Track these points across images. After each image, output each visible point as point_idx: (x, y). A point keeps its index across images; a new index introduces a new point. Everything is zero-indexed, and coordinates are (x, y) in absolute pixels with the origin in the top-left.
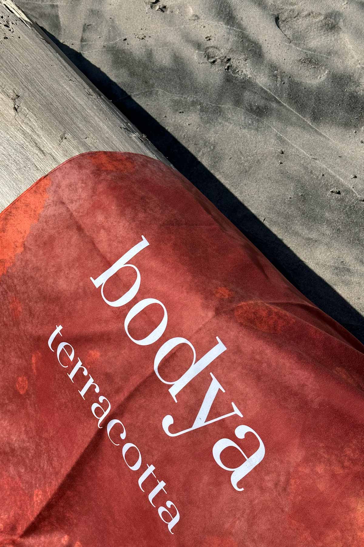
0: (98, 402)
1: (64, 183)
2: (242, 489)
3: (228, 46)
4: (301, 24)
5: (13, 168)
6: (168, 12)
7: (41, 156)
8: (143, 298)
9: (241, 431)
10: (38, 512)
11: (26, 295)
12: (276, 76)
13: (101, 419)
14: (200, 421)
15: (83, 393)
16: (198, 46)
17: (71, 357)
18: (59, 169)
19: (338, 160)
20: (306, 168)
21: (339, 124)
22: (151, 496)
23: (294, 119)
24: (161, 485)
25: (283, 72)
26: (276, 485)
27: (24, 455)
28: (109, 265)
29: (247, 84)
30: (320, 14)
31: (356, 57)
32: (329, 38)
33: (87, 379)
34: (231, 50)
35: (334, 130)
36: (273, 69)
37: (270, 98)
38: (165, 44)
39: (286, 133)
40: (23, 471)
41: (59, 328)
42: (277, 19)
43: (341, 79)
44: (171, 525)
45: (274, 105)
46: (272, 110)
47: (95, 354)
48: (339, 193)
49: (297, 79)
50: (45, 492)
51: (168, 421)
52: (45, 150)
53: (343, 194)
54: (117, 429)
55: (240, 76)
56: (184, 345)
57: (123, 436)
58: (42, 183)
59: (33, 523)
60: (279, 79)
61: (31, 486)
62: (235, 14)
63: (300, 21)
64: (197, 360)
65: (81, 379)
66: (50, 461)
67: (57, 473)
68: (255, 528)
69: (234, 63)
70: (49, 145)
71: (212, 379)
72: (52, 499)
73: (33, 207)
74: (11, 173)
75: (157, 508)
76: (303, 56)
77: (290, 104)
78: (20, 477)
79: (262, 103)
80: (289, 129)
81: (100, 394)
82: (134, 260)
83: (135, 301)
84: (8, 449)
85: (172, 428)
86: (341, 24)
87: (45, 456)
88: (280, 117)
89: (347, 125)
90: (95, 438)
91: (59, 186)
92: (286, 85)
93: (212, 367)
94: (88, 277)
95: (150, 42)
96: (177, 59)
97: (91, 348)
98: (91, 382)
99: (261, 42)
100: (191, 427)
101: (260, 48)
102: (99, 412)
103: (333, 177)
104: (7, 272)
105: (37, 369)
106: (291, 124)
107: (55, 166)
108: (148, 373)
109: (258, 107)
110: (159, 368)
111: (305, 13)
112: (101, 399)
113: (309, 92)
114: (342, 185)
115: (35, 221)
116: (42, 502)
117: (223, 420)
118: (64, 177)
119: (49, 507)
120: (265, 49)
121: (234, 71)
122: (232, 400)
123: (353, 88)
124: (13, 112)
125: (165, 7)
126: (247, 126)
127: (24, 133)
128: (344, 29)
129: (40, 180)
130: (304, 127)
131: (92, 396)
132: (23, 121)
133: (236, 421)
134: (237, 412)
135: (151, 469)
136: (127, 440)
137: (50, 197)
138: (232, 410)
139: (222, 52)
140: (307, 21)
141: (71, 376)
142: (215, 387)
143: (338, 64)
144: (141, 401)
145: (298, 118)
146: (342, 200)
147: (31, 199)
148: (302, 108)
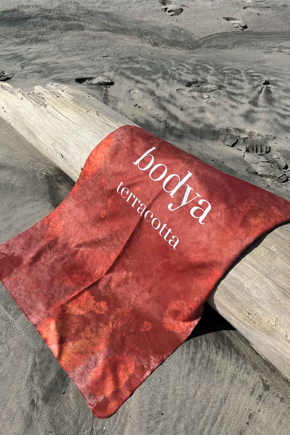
0: (140, 207)
1: (119, 135)
2: (204, 223)
3: (165, 117)
4: (191, 111)
5: (99, 133)
6: (141, 108)
7: (110, 128)
8: (155, 165)
9: (200, 202)
10: (114, 261)
11: (106, 175)
12: (184, 125)
13: (142, 213)
14: (184, 203)
15: (133, 206)
16: (154, 117)
17: (128, 193)
18: (117, 130)
19: (212, 150)
20: (200, 153)
21: (210, 140)
22: (165, 237)
23: (193, 138)
24: (170, 230)
25: (186, 124)
26: (217, 218)
27: (105, 241)
28: (140, 157)
29: (174, 128)
30: (197, 107)
31: (213, 120)
32: (202, 115)
33: (135, 198)
34: (166, 118)
35: (208, 141)
36: (183, 123)
37: (183, 132)
38: (142, 117)
39: (190, 142)
40: (105, 248)
41: (121, 184)
42: (182, 109)
43: (209, 125)
44: (174, 246)
45: (185, 134)
46: (184, 136)
47: (138, 189)
48: (214, 160)
49: (192, 126)
50: (116, 252)
51: (170, 205)
52: (111, 125)
53: (215, 161)
54: (149, 214)
55: (171, 126)
56: (175, 176)
57: (152, 216)
58: (111, 135)
59: (111, 267)
60: (185, 126)
61: (109, 252)
62: (166, 108)
63: (190, 110)
64: (181, 181)
65: (132, 200)
66: (118, 240)
67: (122, 243)
68: (210, 236)
69: (168, 122)
70: (112, 124)
71: (187, 187)
72: (120, 254)
73: (108, 144)
74: (98, 135)
75: (168, 241)
76: (193, 119)
77: (191, 134)
78: (104, 250)
79: (180, 134)
80: (192, 141)
81: (141, 203)
82: (151, 153)
83: (152, 167)
84: (97, 241)
85: (172, 208)
86: (205, 110)
87: (115, 239)
88: (188, 138)
89: (213, 140)
90: (139, 221)
91: (117, 135)
92: (189, 128)
93: (187, 182)
94: (132, 162)
95: (136, 116)
96: (147, 121)
97: (136, 187)
98: (137, 199)
99: (177, 115)
100: (180, 205)
101: (177, 117)
102: (140, 211)
103: (211, 156)
104: (98, 168)
105: (111, 204)
106: (192, 140)
107: (115, 130)
108: (161, 190)
109: (179, 135)
110: (165, 187)
111: (192, 107)
112: (141, 205)
113: (197, 130)
114: (215, 158)
115: (109, 148)
116: (115, 257)
117: (193, 200)
118: (119, 133)
119: (118, 258)
120: (179, 117)
121: (168, 125)
122: (196, 192)
123: (213, 129)
124: (97, 116)
125: (140, 106)
126: (176, 141)
127: (102, 121)
128: (207, 111)
129: (110, 134)
130: (197, 141)
131: (137, 205)
132: (101, 118)
133: (198, 199)
134: (198, 195)
135: (165, 225)
136: (154, 217)
137: (114, 139)
138: (197, 195)
139: (163, 119)
140: (192, 110)
141: (128, 200)
142: (189, 189)
143: (206, 122)
144: (158, 201)
145: (195, 138)
146: (215, 163)
147: (107, 141)
148: (196, 135)
